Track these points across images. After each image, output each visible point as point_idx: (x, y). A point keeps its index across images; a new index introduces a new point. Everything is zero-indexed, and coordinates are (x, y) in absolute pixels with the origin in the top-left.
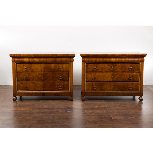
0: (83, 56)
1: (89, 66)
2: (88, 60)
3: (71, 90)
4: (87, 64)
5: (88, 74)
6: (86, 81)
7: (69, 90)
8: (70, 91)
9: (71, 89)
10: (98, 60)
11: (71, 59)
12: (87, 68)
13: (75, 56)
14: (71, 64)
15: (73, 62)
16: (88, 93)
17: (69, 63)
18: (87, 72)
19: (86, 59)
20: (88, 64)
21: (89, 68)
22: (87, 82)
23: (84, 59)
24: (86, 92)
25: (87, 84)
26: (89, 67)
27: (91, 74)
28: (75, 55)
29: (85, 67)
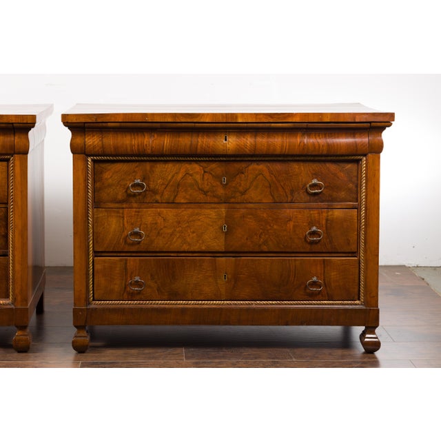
0: (79, 126)
1: (106, 175)
2: (103, 147)
3: (19, 298)
4: (96, 166)
5: (102, 214)
6: (95, 252)
7: (7, 297)
8: (15, 300)
9: (17, 291)
10: (150, 142)
11: (17, 140)
12: (98, 185)
13: (33, 125)
14: (17, 163)
15: (26, 152)
16: (104, 310)
17: (8, 160)
18: (97, 204)
19: (92, 141)
20: (103, 165)
21: (109, 186)
22: (97, 253)
23: (79, 140)
24: (92, 306)
25: (98, 267)
26: (110, 181)
27: (118, 212)
28: (34, 117)
29: (86, 180)
